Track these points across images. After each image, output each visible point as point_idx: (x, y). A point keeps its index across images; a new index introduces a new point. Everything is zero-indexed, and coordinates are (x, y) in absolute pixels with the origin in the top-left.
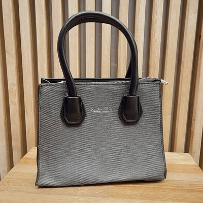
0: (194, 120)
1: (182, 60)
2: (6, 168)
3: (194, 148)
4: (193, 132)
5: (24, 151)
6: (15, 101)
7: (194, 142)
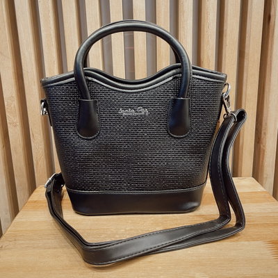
0: (265, 134)
1: (246, 51)
2: (8, 216)
3: (265, 172)
4: (264, 151)
5: (32, 187)
6: (15, 121)
7: (266, 163)
